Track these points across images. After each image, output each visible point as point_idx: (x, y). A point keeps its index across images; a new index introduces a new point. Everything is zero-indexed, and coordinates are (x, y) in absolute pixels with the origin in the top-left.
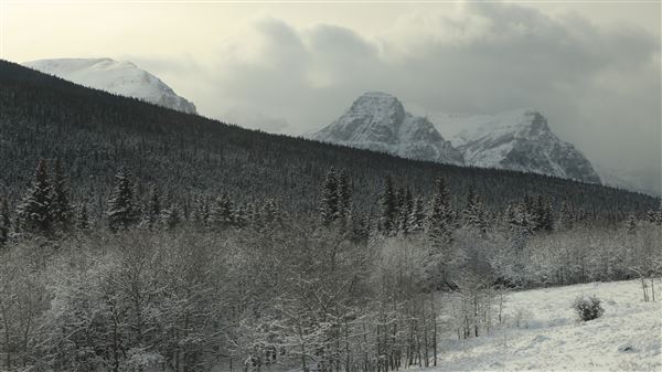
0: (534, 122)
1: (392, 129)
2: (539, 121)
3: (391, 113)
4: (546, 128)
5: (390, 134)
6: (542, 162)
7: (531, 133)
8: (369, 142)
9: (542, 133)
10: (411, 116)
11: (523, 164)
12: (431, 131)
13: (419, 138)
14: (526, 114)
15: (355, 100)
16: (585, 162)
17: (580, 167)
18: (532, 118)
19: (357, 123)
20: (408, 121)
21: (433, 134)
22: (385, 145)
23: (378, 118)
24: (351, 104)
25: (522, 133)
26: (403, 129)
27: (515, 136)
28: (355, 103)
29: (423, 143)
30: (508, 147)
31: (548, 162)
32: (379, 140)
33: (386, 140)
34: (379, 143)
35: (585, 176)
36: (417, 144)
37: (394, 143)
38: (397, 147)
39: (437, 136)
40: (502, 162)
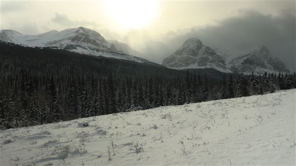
0: (261, 49)
1: (195, 51)
2: (263, 49)
3: (196, 45)
4: (267, 51)
5: (194, 53)
6: (261, 64)
7: (259, 54)
8: (187, 55)
9: (264, 53)
10: (204, 46)
11: (251, 64)
12: (210, 51)
13: (204, 54)
14: (259, 47)
15: (185, 41)
16: (283, 64)
17: (280, 66)
19: (184, 49)
20: (203, 48)
21: (211, 53)
22: (192, 57)
23: (191, 47)
24: (184, 43)
25: (254, 53)
26: (201, 51)
28: (185, 42)
29: (205, 56)
31: (264, 64)
32: (190, 55)
33: (192, 55)
34: (190, 56)
35: (282, 69)
36: (203, 56)
37: (196, 56)
38: (196, 57)
39: (213, 53)
40: (242, 64)
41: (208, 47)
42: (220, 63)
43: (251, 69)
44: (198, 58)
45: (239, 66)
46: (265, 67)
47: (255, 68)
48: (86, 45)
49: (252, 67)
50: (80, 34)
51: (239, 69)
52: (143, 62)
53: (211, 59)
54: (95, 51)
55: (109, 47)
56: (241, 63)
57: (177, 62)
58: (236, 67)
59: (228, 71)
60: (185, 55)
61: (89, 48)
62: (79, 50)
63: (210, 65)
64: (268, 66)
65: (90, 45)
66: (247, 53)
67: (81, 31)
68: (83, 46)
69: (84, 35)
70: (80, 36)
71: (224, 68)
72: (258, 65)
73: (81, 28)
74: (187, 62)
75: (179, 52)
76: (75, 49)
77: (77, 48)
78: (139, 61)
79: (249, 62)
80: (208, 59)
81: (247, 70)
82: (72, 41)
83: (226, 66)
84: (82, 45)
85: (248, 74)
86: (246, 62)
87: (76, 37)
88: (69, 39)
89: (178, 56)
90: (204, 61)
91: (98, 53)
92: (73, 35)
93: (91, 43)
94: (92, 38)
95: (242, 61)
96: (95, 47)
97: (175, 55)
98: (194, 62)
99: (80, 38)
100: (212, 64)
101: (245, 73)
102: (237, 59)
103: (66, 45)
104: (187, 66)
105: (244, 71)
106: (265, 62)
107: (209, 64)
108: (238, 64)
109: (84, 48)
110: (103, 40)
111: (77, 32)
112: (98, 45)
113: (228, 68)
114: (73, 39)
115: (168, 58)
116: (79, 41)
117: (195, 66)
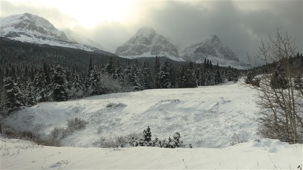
0: (213, 38)
1: (149, 39)
2: (215, 38)
3: (149, 33)
4: (218, 40)
5: (147, 41)
6: (212, 53)
7: (211, 42)
8: (140, 44)
9: (216, 42)
10: (157, 34)
11: (203, 52)
13: (158, 42)
14: (211, 36)
15: (139, 29)
16: (233, 53)
17: (230, 55)
18: (213, 37)
19: (137, 37)
20: (157, 36)
22: (145, 45)
23: (144, 35)
24: (137, 31)
25: (206, 42)
26: (154, 39)
27: (203, 43)
29: (158, 44)
30: (197, 47)
31: (215, 52)
32: (143, 43)
33: (145, 43)
34: (143, 45)
35: (232, 58)
36: (156, 44)
37: (149, 44)
38: (149, 46)
39: (165, 42)
41: (161, 36)
42: (173, 52)
44: (152, 46)
45: (191, 55)
46: (216, 56)
47: (207, 56)
48: (31, 32)
50: (25, 21)
51: (191, 58)
52: (93, 51)
53: (164, 47)
54: (41, 39)
55: (59, 35)
56: (193, 51)
57: (130, 50)
58: (189, 55)
59: (181, 60)
60: (138, 44)
61: (35, 36)
62: (22, 39)
63: (163, 54)
64: (219, 54)
65: (35, 32)
66: (200, 42)
67: (26, 18)
68: (28, 33)
69: (29, 22)
70: (24, 23)
71: (177, 56)
72: (210, 54)
73: (27, 14)
74: (140, 50)
75: (133, 41)
76: (18, 36)
77: (21, 35)
78: (89, 50)
79: (201, 50)
80: (161, 48)
81: (199, 58)
82: (15, 28)
83: (179, 55)
84: (26, 33)
85: (200, 62)
86: (198, 50)
87: (20, 23)
88: (12, 26)
89: (132, 45)
90: (156, 49)
91: (44, 41)
92: (17, 22)
93: (38, 31)
94: (38, 25)
95: (194, 49)
96: (41, 35)
97: (128, 44)
98: (147, 51)
99: (25, 25)
100: (164, 52)
102: (191, 47)
103: (8, 32)
104: (140, 55)
105: (197, 60)
106: (217, 51)
107: (162, 52)
108: (191, 53)
109: (29, 36)
110: (52, 28)
111: (21, 18)
112: (45, 32)
113: (181, 57)
114: (17, 26)
115: (121, 47)
116: (23, 28)
117: (148, 55)
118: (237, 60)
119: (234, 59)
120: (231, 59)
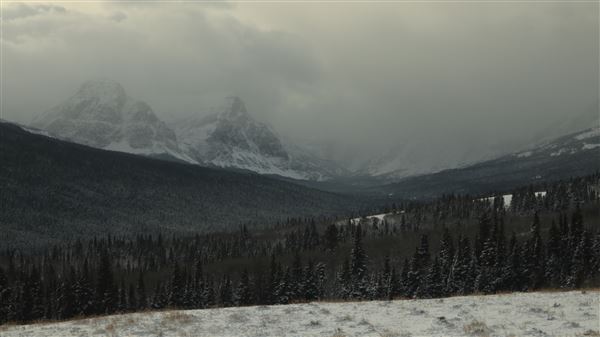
0: (233, 105)
1: (116, 110)
2: (237, 105)
3: (115, 96)
4: (244, 110)
5: (114, 116)
6: (240, 141)
7: (232, 115)
8: (96, 121)
9: (240, 114)
10: (131, 100)
11: (224, 142)
12: (149, 113)
13: (139, 119)
14: (228, 98)
16: (276, 139)
17: (271, 144)
18: (232, 101)
19: (84, 104)
20: (130, 103)
21: (150, 116)
22: (110, 124)
23: (103, 101)
24: (79, 87)
25: (224, 115)
26: (125, 111)
27: (219, 117)
29: (143, 124)
30: (212, 127)
31: (244, 140)
32: (105, 120)
33: (110, 120)
34: (105, 123)
35: (275, 152)
36: (137, 124)
37: (117, 123)
38: (119, 126)
39: (153, 118)
40: (207, 140)
43: (225, 153)
44: (124, 126)
45: (200, 147)
46: (248, 148)
47: (231, 149)
49: (227, 150)
53: (155, 132)
56: (204, 139)
58: (195, 147)
60: (91, 120)
63: (159, 146)
64: (251, 144)
71: (179, 151)
72: (235, 143)
74: (100, 135)
80: (151, 132)
81: (218, 155)
83: (180, 147)
85: (223, 164)
90: (142, 136)
95: (203, 133)
97: (63, 118)
98: (118, 137)
100: (160, 143)
101: (215, 162)
105: (213, 158)
108: (199, 142)
118: (285, 156)
119: (278, 155)
120: (272, 154)
